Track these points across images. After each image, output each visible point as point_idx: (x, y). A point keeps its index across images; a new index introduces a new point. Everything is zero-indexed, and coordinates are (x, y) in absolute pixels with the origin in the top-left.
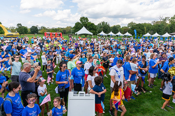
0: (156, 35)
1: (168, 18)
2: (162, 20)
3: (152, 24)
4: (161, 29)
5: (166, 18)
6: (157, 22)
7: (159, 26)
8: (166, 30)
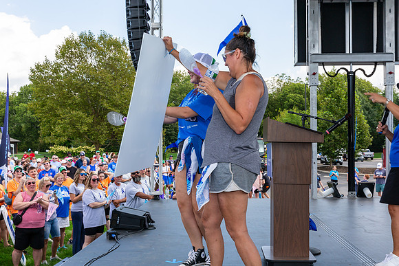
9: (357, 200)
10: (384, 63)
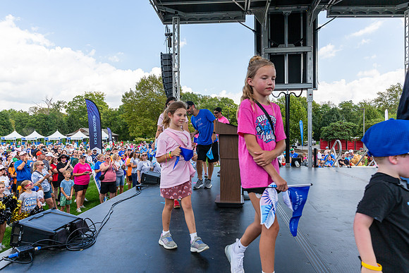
0: (35, 135)
1: (64, 103)
2: (51, 107)
3: (31, 114)
4: (51, 126)
5: (60, 103)
6: (42, 110)
7: (46, 118)
8: (60, 127)
9: (291, 168)
10: (307, 89)
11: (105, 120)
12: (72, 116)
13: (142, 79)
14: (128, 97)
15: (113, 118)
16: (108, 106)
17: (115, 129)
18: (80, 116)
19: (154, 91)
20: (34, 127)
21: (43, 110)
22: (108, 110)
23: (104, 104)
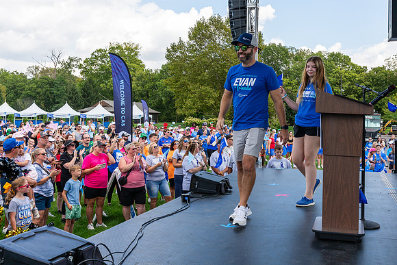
1: (77, 61)
2: (59, 66)
3: (30, 77)
5: (71, 60)
7: (51, 84)
8: (70, 98)
11: (139, 88)
12: (90, 81)
13: (199, 23)
14: (176, 51)
15: (150, 84)
16: (144, 66)
17: (154, 102)
18: (101, 82)
19: (217, 41)
20: (33, 97)
21: (47, 70)
22: (144, 72)
23: (138, 62)
